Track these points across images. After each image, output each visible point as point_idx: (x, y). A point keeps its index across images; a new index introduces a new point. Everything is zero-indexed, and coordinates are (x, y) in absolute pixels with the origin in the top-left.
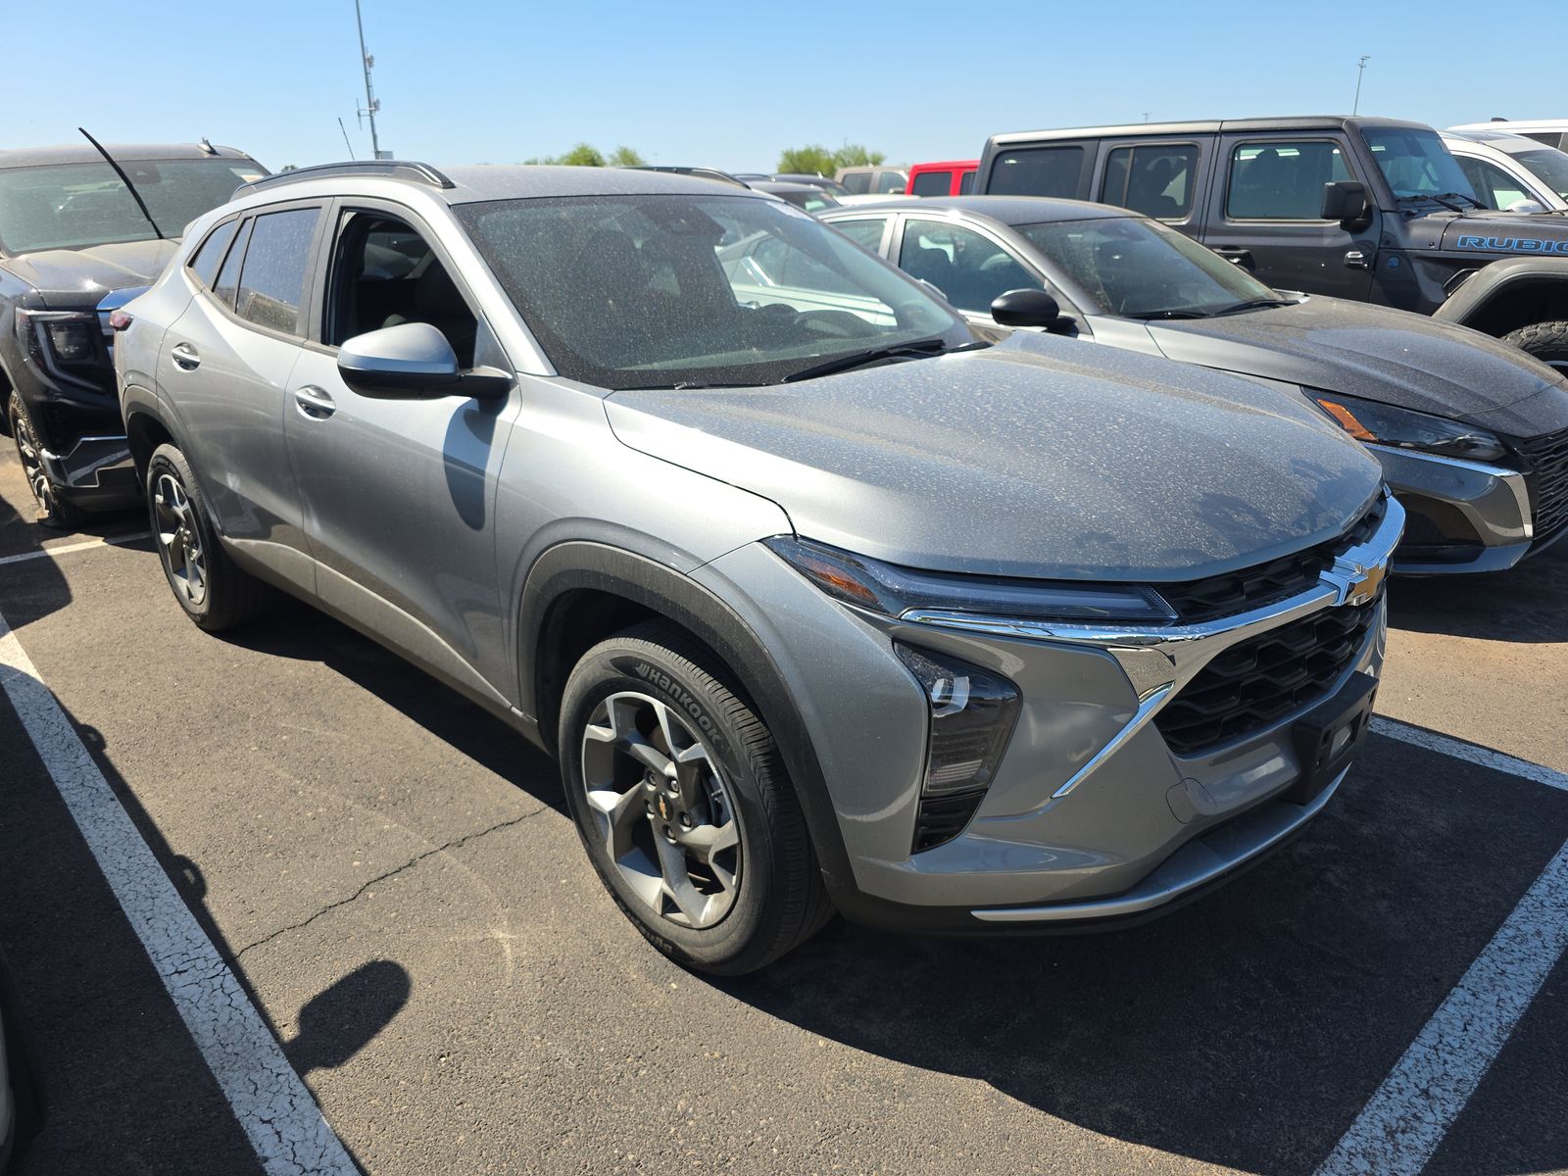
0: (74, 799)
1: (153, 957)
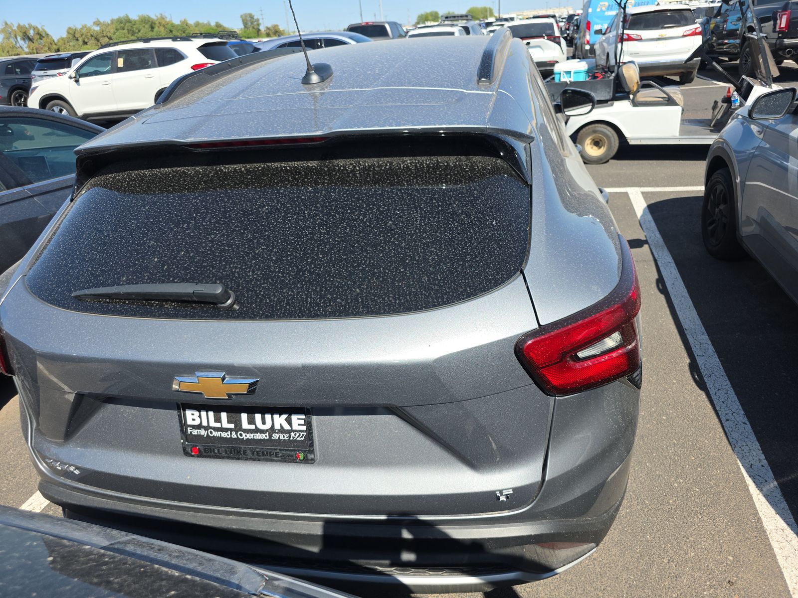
0: (703, 336)
1: (676, 268)
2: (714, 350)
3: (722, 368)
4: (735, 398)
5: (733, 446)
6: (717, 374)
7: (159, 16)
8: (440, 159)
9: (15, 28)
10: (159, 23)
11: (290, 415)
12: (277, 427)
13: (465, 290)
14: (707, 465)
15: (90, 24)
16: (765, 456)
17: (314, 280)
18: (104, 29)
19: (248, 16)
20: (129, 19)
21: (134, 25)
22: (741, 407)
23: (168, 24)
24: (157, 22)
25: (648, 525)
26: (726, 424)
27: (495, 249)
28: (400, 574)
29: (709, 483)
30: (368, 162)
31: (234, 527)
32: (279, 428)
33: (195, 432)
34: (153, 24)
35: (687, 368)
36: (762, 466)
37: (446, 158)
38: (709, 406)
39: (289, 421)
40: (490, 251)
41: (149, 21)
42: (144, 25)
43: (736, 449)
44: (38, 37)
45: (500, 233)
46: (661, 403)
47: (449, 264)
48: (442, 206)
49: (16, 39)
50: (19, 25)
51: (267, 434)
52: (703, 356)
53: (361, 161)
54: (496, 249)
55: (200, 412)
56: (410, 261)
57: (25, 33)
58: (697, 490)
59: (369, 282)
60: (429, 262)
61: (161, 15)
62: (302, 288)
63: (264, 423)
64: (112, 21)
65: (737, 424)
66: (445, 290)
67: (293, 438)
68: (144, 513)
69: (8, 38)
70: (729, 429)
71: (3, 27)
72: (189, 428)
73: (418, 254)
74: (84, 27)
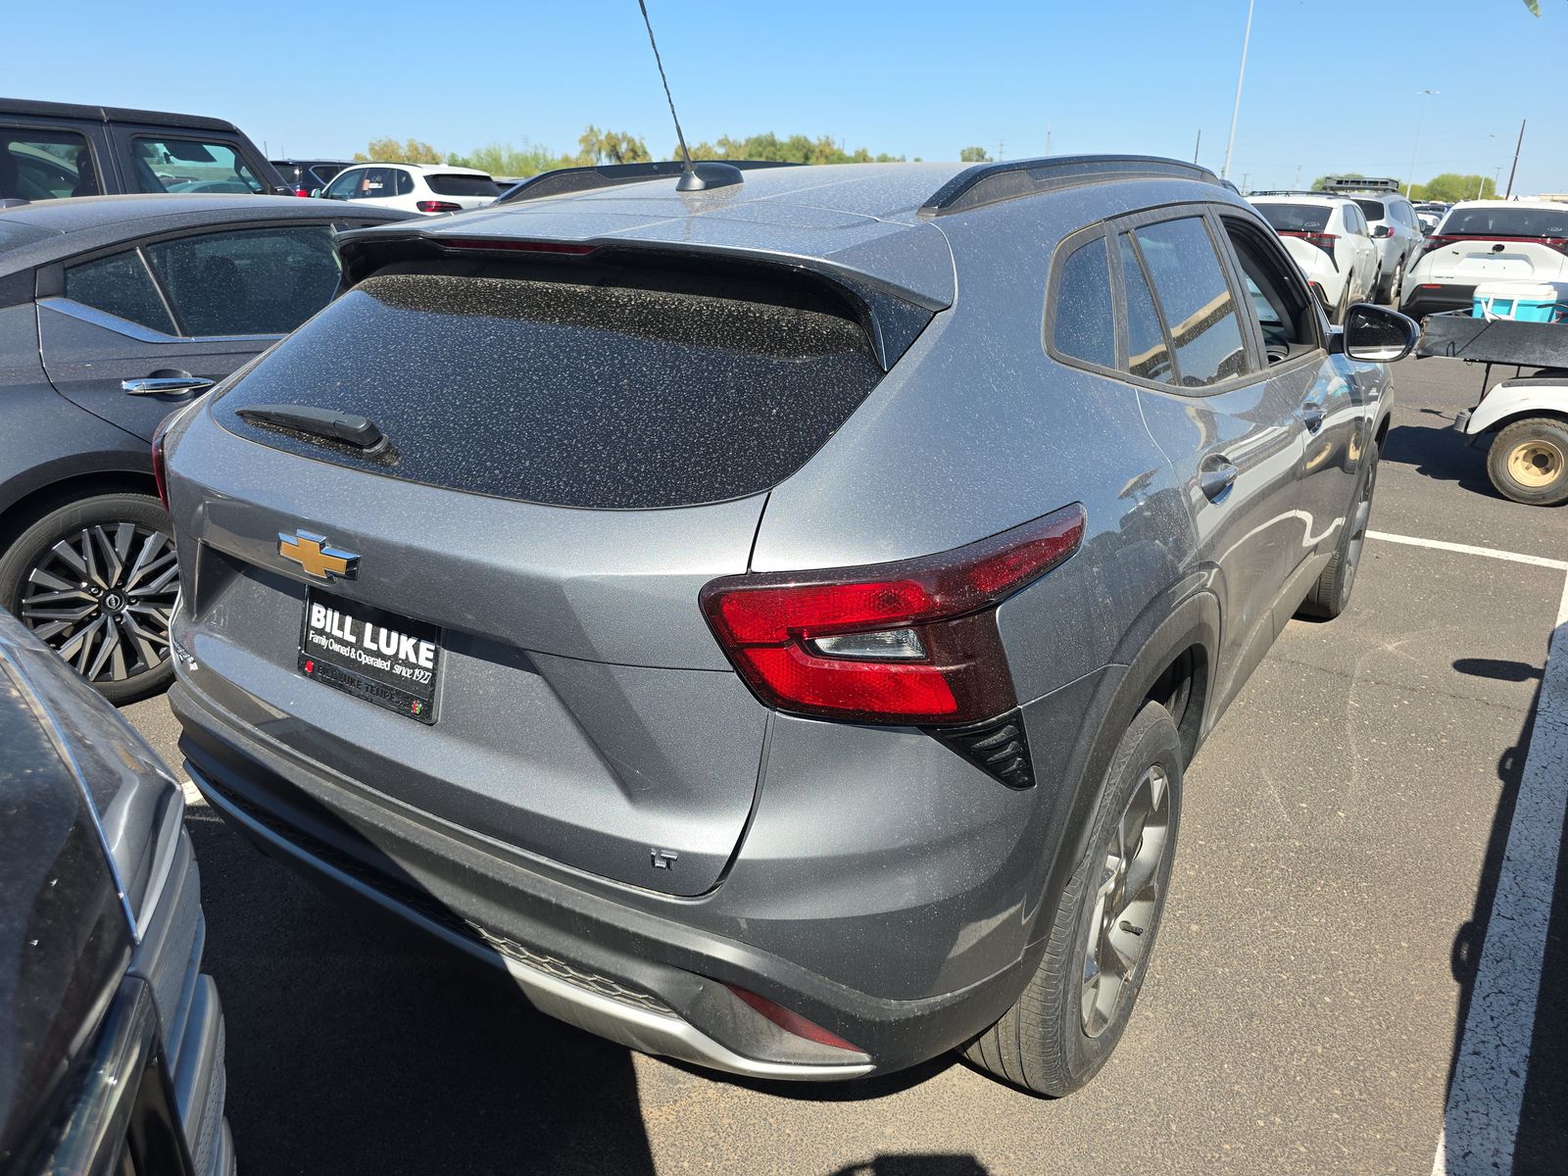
0: (1541, 884)
2: (1548, 917)
3: (1541, 954)
4: (1530, 1021)
5: (1451, 1104)
6: (1519, 962)
7: (823, 140)
8: (754, 306)
9: (602, 137)
10: (821, 151)
11: (419, 641)
12: (402, 656)
13: (668, 495)
14: (1360, 1116)
15: (712, 141)
16: (1516, 1149)
17: (485, 440)
18: (730, 153)
19: (975, 153)
20: (774, 141)
21: (779, 150)
22: (1530, 1040)
23: (833, 154)
24: (817, 150)
25: (1145, 1165)
26: (1465, 1058)
27: (750, 448)
28: (510, 955)
29: (1338, 1148)
30: (649, 296)
31: (326, 799)
32: (404, 658)
33: (317, 639)
34: (809, 153)
35: (1453, 930)
36: (1495, 1165)
37: (764, 307)
38: (1453, 1014)
39: (416, 649)
40: (740, 448)
41: (804, 147)
42: (794, 152)
43: (1454, 1111)
44: (631, 154)
45: (776, 428)
46: (1341, 972)
47: (668, 454)
48: (710, 373)
49: (600, 153)
50: (609, 133)
51: (389, 663)
52: (1513, 919)
53: (644, 293)
54: (753, 449)
55: (327, 609)
56: (618, 438)
57: (614, 146)
58: (1302, 1149)
59: (548, 455)
60: (643, 445)
61: (828, 138)
62: (465, 446)
63: (388, 644)
64: (747, 141)
65: (1493, 1068)
66: (640, 487)
67: (417, 677)
68: (243, 747)
69: (588, 152)
70: (1468, 1070)
71: (585, 134)
72: (312, 632)
73: (635, 430)
74: (704, 146)
